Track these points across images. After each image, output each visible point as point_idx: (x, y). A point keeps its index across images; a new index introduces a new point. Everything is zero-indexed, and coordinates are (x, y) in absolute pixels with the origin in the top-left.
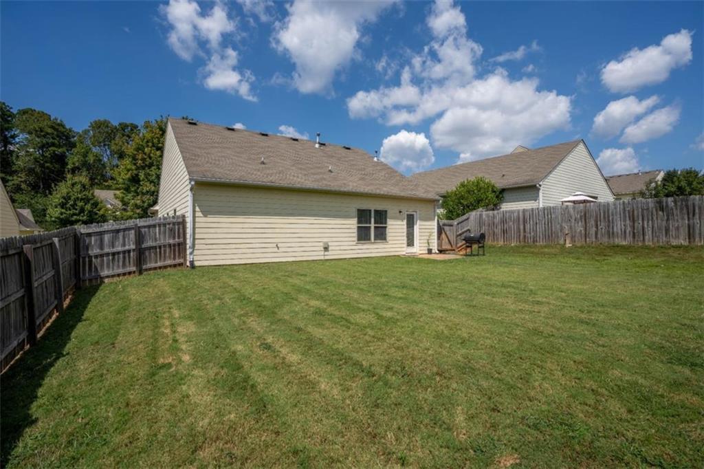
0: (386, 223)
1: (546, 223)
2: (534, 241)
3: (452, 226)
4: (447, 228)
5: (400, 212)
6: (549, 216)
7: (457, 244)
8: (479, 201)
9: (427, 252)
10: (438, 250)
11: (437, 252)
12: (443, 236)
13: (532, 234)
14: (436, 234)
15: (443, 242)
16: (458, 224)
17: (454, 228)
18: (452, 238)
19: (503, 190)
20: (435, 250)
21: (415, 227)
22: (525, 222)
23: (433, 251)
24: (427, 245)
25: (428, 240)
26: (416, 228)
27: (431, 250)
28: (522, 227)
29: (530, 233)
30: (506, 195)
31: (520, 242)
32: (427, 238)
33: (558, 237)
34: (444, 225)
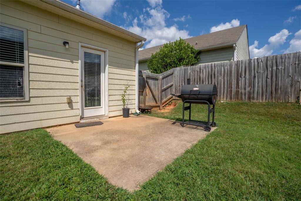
0: (22, 60)
1: (269, 76)
2: (249, 98)
3: (156, 79)
4: (151, 82)
5: (65, 43)
6: (275, 68)
7: (162, 99)
8: (181, 60)
9: (121, 113)
10: (139, 109)
11: (138, 112)
12: (147, 90)
13: (248, 89)
14: (136, 88)
15: (147, 98)
16: (163, 78)
17: (159, 82)
18: (157, 93)
19: (200, 53)
20: (134, 108)
21: (102, 75)
22: (239, 75)
23: (132, 111)
24: (121, 103)
25: (124, 95)
26: (104, 78)
27: (128, 110)
28: (234, 82)
29: (245, 89)
30: (202, 57)
31: (231, 98)
32: (122, 92)
33: (286, 93)
34: (149, 77)
